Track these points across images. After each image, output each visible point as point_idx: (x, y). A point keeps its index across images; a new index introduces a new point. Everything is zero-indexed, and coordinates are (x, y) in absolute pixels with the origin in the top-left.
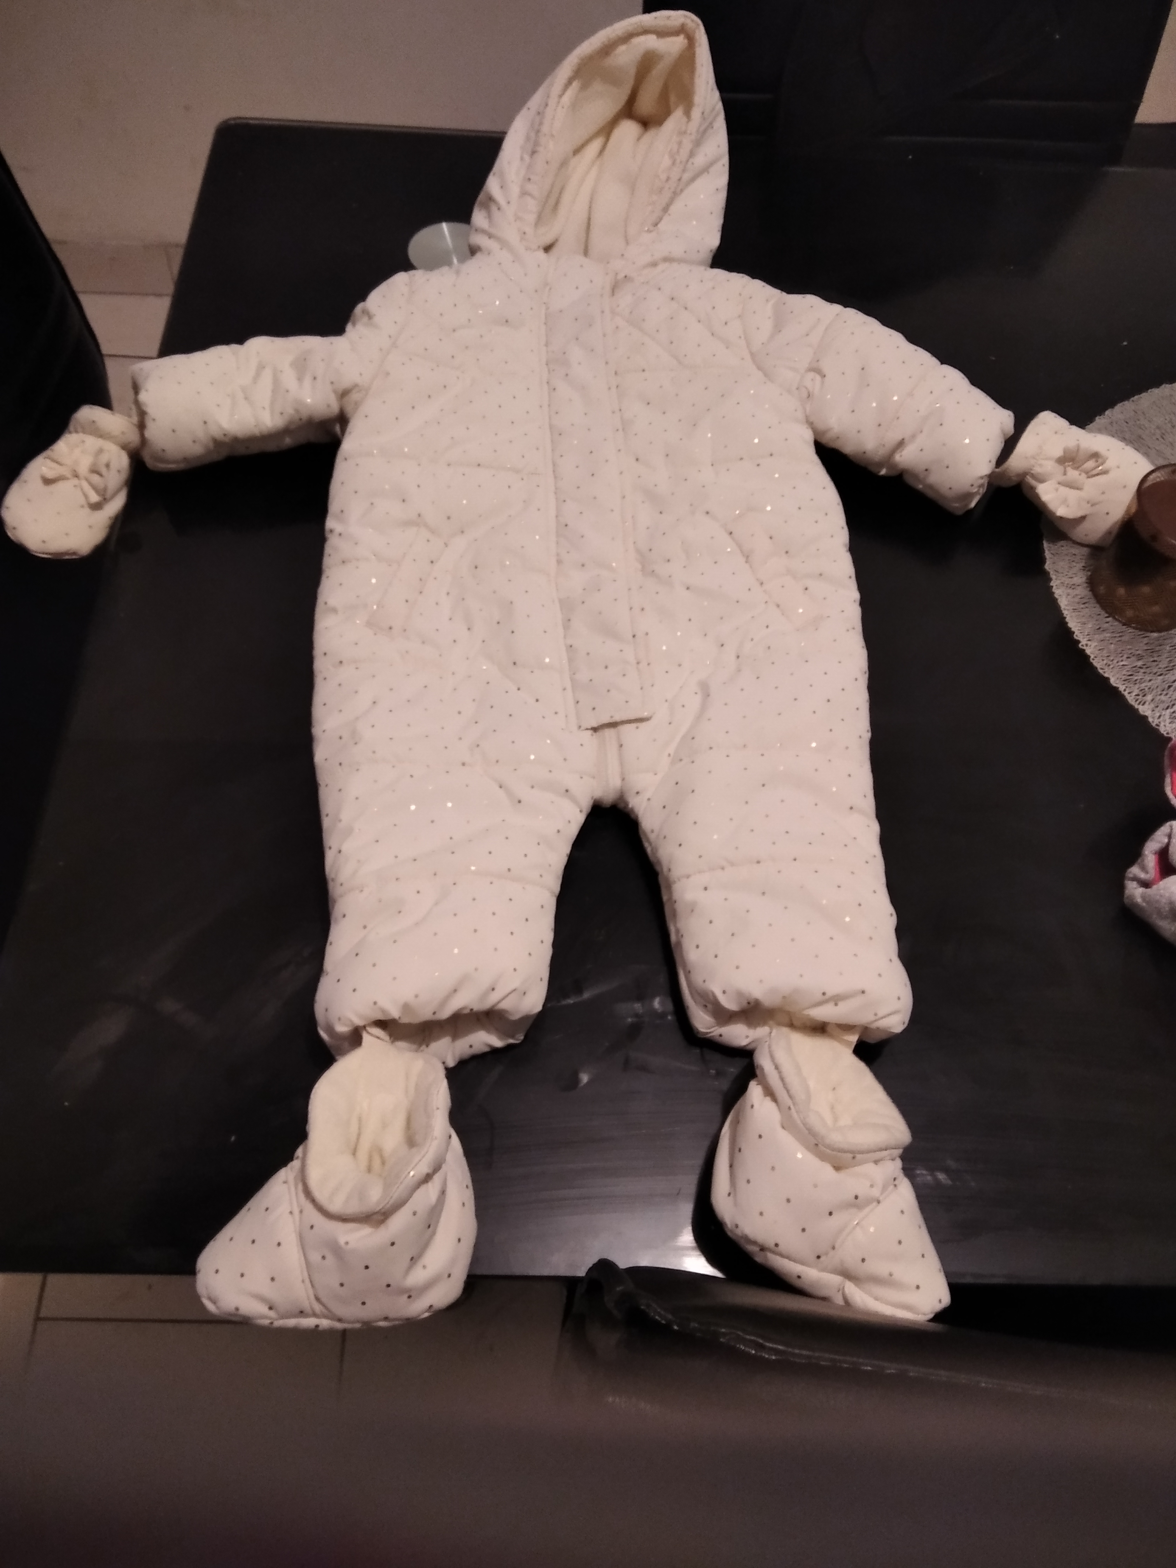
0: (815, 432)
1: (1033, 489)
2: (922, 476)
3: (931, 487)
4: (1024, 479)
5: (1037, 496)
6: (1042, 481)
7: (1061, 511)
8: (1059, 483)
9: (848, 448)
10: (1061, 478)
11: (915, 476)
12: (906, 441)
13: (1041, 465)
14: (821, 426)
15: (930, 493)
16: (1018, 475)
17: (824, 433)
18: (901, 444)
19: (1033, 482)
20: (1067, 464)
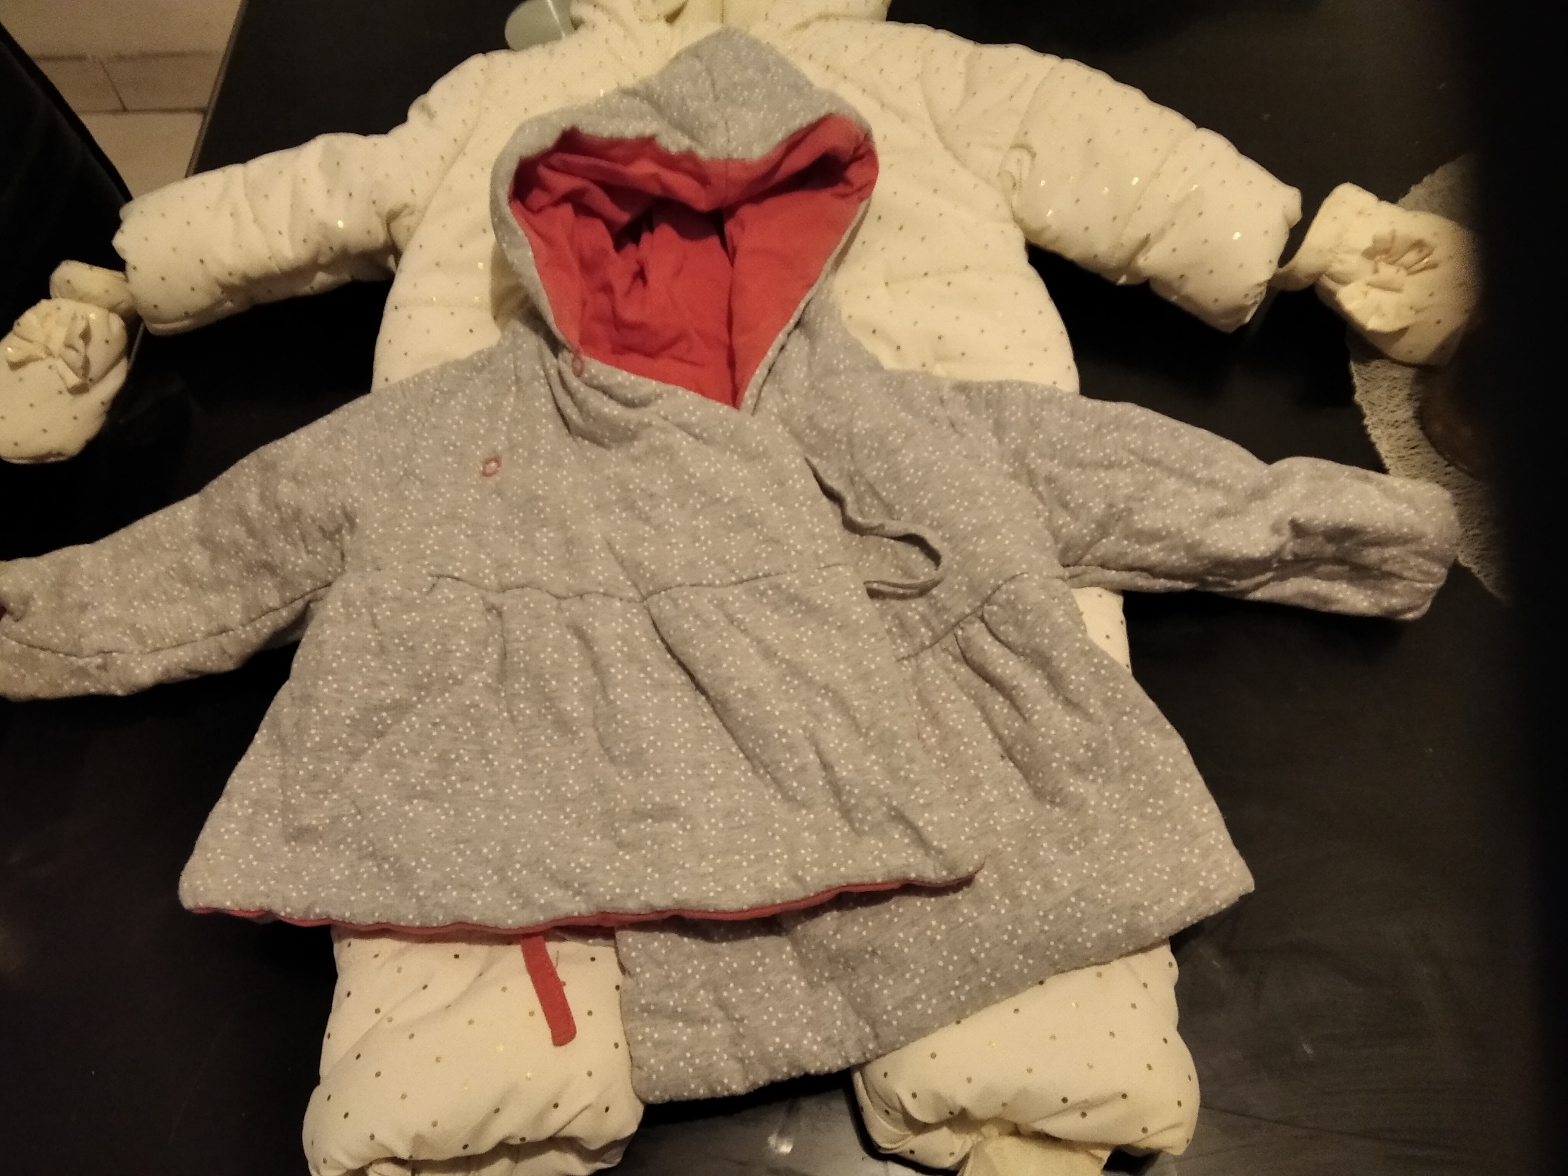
0: (1026, 230)
1: (1332, 294)
2: (1176, 284)
3: (1188, 298)
4: (1318, 279)
5: (1338, 304)
6: (1344, 283)
7: (1373, 323)
8: (1368, 284)
9: (1073, 251)
10: (1371, 278)
11: (1168, 285)
12: (1151, 237)
13: (1341, 261)
14: (1034, 224)
15: (1187, 307)
16: (1310, 276)
17: (1039, 232)
18: (1145, 243)
19: (1331, 284)
20: (1378, 257)
